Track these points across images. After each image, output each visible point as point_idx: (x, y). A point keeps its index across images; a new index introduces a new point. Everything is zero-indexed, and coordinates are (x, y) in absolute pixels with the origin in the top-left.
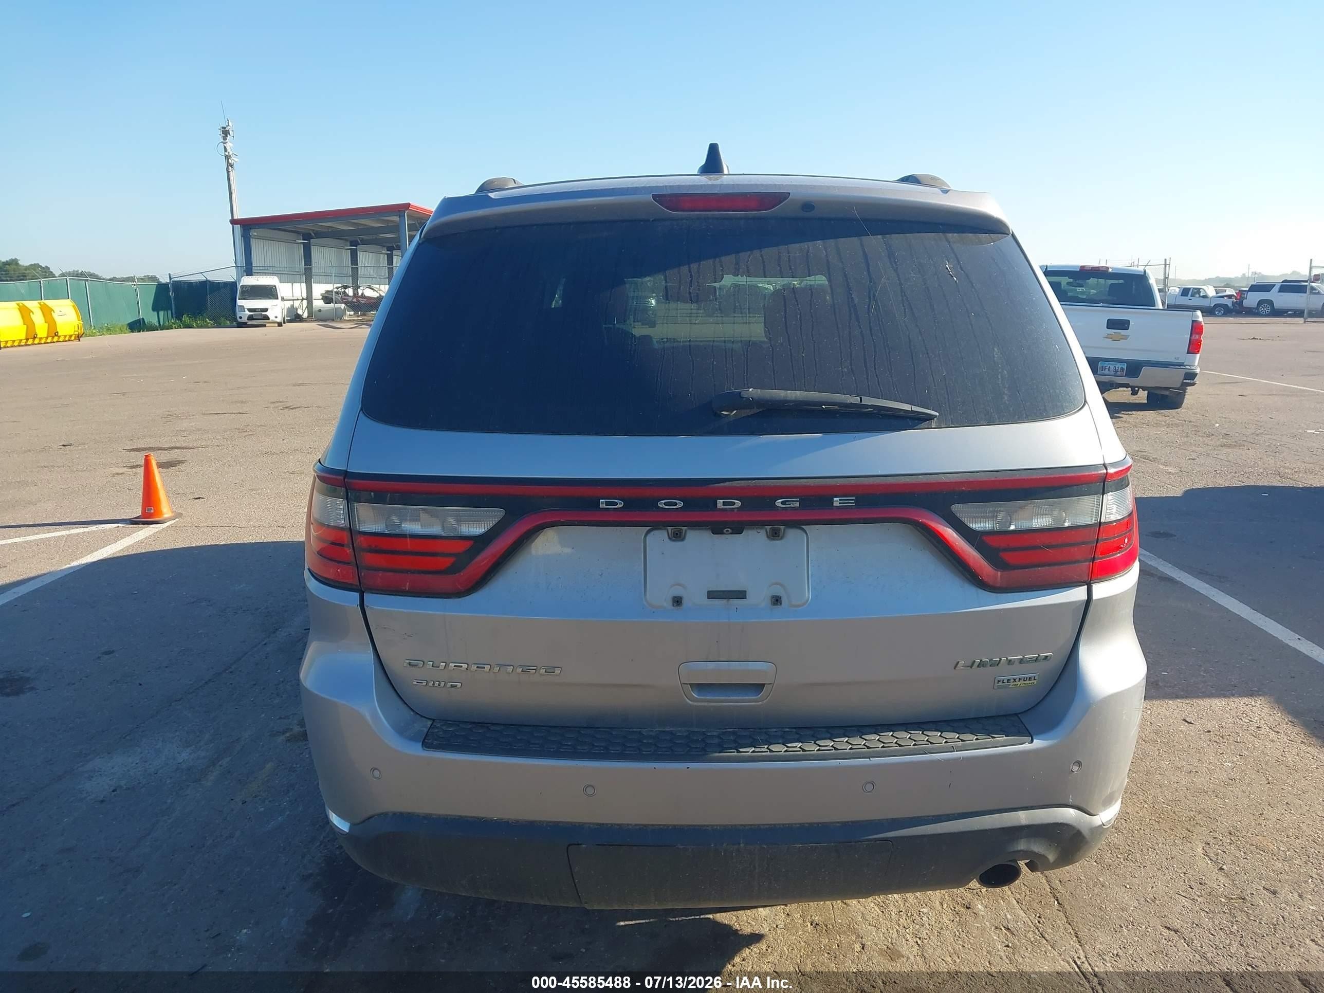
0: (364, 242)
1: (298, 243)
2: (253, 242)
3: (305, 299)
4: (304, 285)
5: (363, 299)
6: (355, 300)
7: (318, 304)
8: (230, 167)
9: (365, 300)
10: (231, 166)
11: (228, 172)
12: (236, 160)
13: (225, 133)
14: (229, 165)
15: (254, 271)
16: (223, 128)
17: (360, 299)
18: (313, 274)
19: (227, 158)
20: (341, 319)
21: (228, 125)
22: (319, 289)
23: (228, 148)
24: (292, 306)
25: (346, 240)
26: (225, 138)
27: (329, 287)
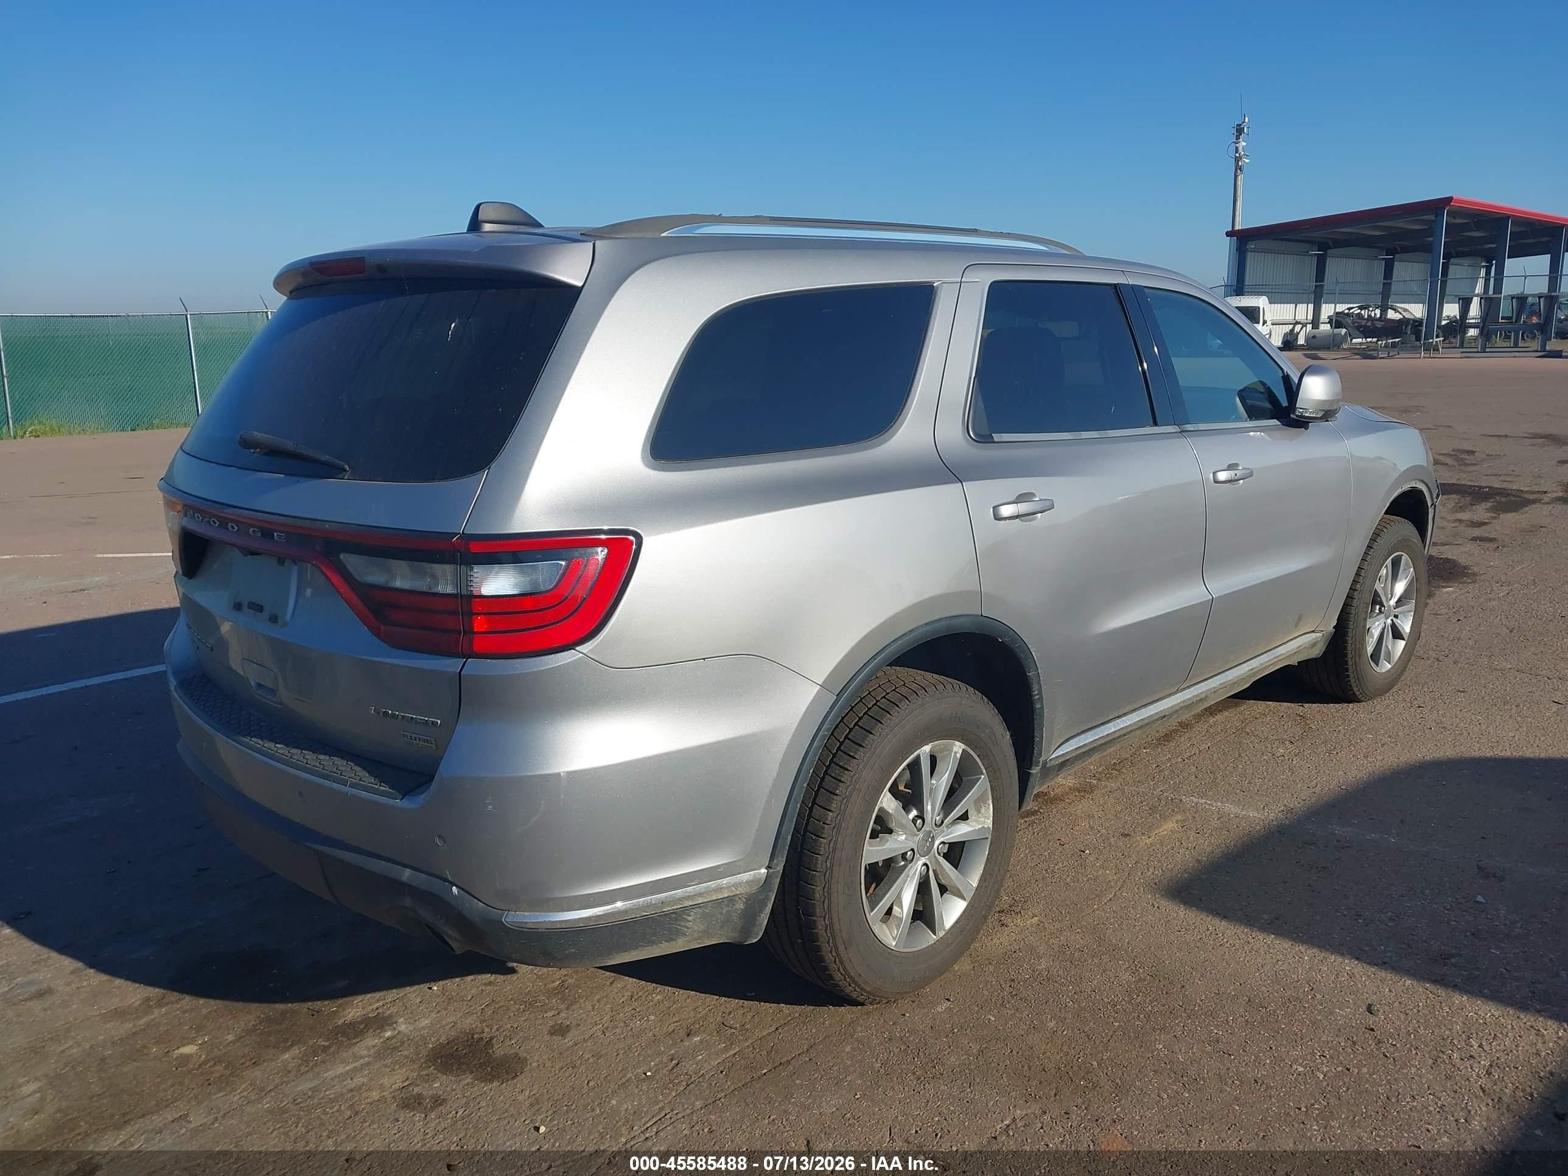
0: (1406, 250)
1: (1312, 255)
2: (1250, 256)
3: (1310, 323)
4: (1311, 306)
5: (1380, 323)
6: (1369, 324)
7: (1325, 328)
8: (1239, 171)
9: (1383, 323)
10: (1240, 169)
11: (1236, 176)
12: (1247, 161)
13: (1240, 131)
14: (1238, 168)
15: (1246, 290)
16: (1237, 125)
17: (1376, 322)
18: (1325, 292)
19: (1237, 160)
20: (1339, 347)
21: (1245, 122)
22: (1328, 310)
23: (1240, 149)
24: (1292, 330)
25: (1381, 248)
26: (1238, 138)
27: (1341, 308)
